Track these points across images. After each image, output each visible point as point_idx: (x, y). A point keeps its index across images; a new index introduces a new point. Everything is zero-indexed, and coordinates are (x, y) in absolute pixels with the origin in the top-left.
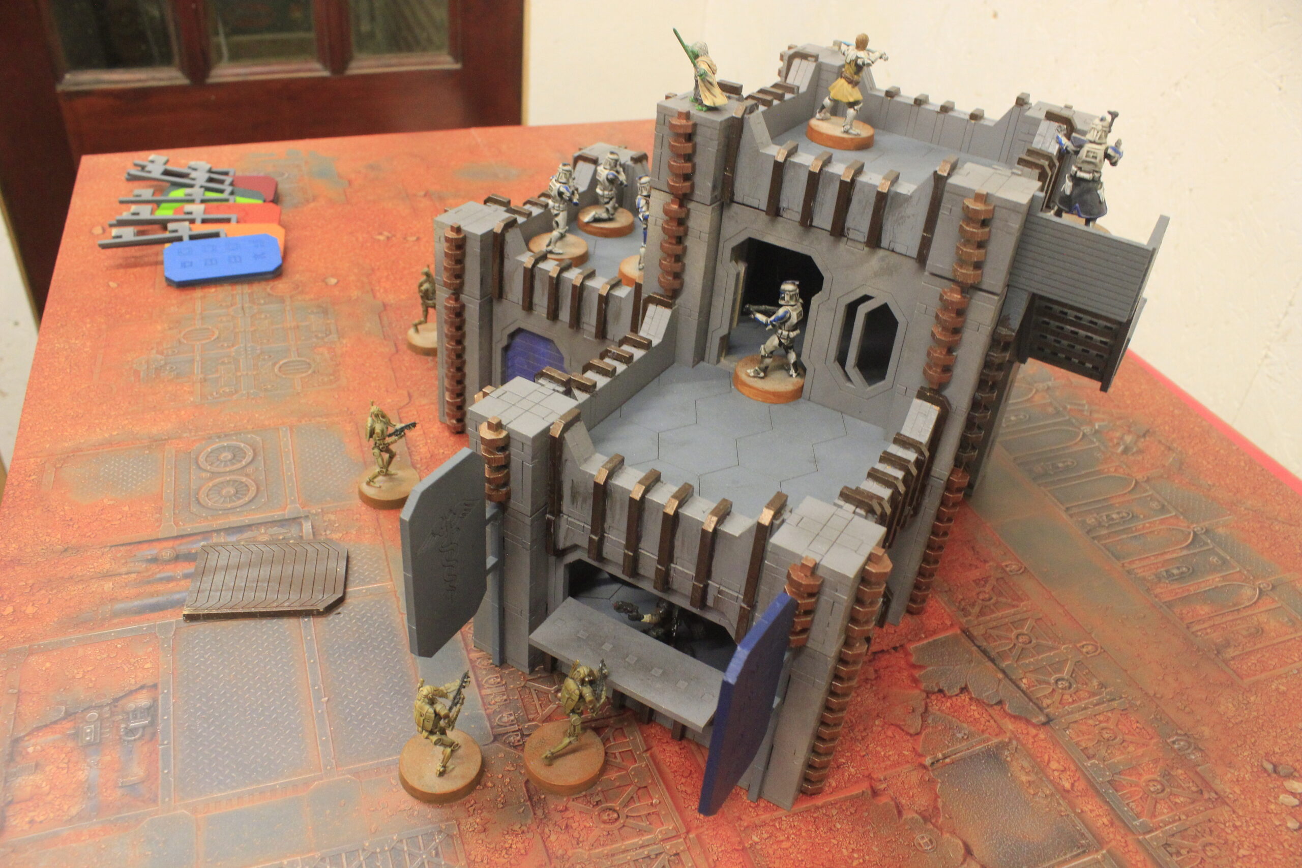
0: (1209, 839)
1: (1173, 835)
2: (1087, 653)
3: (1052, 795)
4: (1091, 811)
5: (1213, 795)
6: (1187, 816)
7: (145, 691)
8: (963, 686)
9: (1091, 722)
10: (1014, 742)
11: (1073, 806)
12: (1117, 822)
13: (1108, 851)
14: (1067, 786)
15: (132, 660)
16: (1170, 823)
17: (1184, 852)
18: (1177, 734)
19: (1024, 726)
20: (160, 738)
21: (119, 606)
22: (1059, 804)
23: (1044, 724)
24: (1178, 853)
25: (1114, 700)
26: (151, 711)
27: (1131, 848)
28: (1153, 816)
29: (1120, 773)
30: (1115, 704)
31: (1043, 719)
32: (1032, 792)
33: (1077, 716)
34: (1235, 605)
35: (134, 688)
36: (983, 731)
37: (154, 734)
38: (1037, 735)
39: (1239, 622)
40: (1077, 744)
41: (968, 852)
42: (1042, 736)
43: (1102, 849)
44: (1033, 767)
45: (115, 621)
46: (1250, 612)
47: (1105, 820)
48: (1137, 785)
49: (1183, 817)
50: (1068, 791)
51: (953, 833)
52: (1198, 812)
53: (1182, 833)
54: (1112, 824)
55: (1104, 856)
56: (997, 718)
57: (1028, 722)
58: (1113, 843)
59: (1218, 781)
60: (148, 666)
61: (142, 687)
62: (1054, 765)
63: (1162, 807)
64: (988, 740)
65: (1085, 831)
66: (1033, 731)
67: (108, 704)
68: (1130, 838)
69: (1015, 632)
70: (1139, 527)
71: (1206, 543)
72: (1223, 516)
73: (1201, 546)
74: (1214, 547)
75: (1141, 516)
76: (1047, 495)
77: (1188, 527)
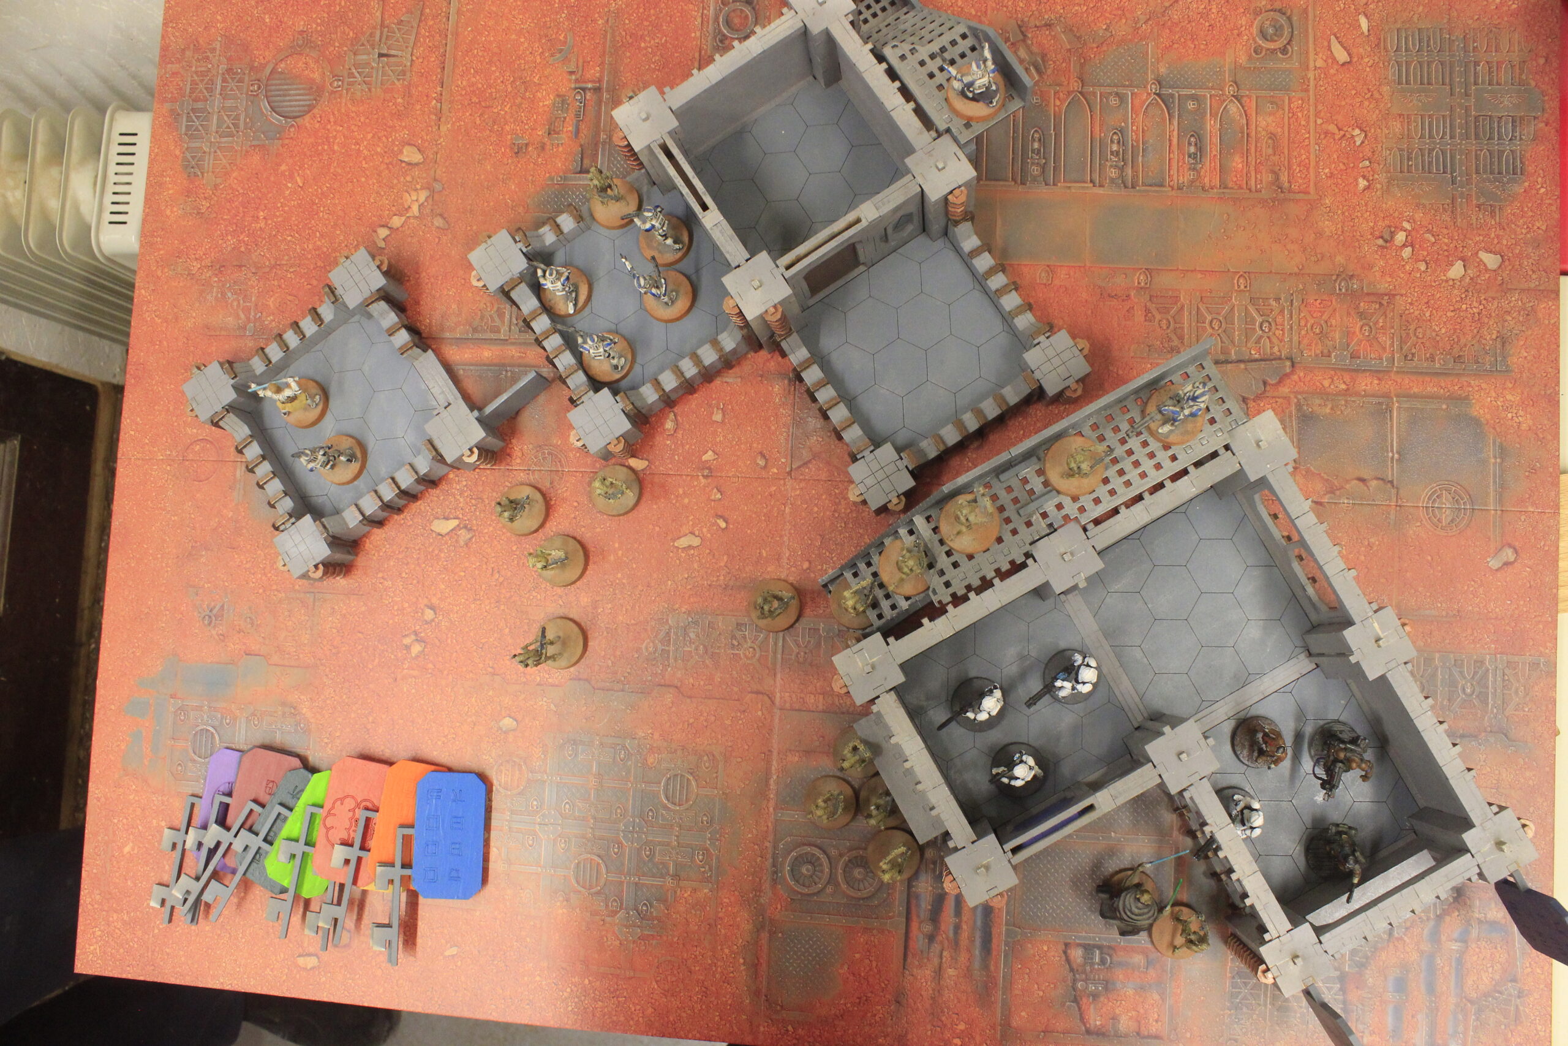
0: (1412, 327)
1: (1401, 348)
2: (1246, 287)
3: (1346, 401)
4: (1366, 385)
5: (1386, 298)
6: (1393, 328)
7: (1069, 951)
8: (1241, 399)
9: (1303, 332)
10: (1300, 397)
11: (1357, 394)
12: (1381, 375)
13: (1397, 396)
14: (1343, 387)
15: (1037, 958)
16: (1393, 342)
17: (1414, 351)
18: (1335, 281)
19: (1288, 381)
20: (1113, 944)
21: (977, 964)
22: (1354, 401)
23: (1293, 366)
24: (1413, 355)
25: (1292, 300)
26: (1088, 948)
27: (1399, 381)
28: (1384, 349)
29: (1348, 345)
30: (1295, 304)
31: (1288, 363)
32: (1339, 412)
33: (1295, 339)
34: (1242, 133)
35: (1064, 958)
36: (1283, 411)
37: (1109, 947)
38: (1300, 378)
39: (1259, 145)
40: (1316, 355)
41: (1362, 480)
42: (1302, 374)
43: (1392, 399)
44: (1322, 398)
45: (992, 968)
46: (1253, 127)
47: (1376, 382)
48: (1361, 341)
49: (1393, 331)
50: (1348, 389)
51: (1347, 481)
52: (1393, 318)
53: (1402, 342)
54: (1379, 379)
55: (1398, 402)
56: (1276, 394)
57: (1287, 375)
58: (1392, 388)
59: (1378, 286)
60: (1045, 948)
61: (1065, 952)
62: (1326, 383)
63: (1382, 339)
64: (1291, 413)
65: (1376, 400)
66: (1295, 377)
67: (1074, 975)
68: (1392, 375)
69: (1207, 325)
70: (1134, 137)
71: (1172, 96)
72: (1147, 52)
73: (1173, 102)
74: (1178, 92)
75: (1123, 124)
76: (1070, 187)
77: (1149, 94)
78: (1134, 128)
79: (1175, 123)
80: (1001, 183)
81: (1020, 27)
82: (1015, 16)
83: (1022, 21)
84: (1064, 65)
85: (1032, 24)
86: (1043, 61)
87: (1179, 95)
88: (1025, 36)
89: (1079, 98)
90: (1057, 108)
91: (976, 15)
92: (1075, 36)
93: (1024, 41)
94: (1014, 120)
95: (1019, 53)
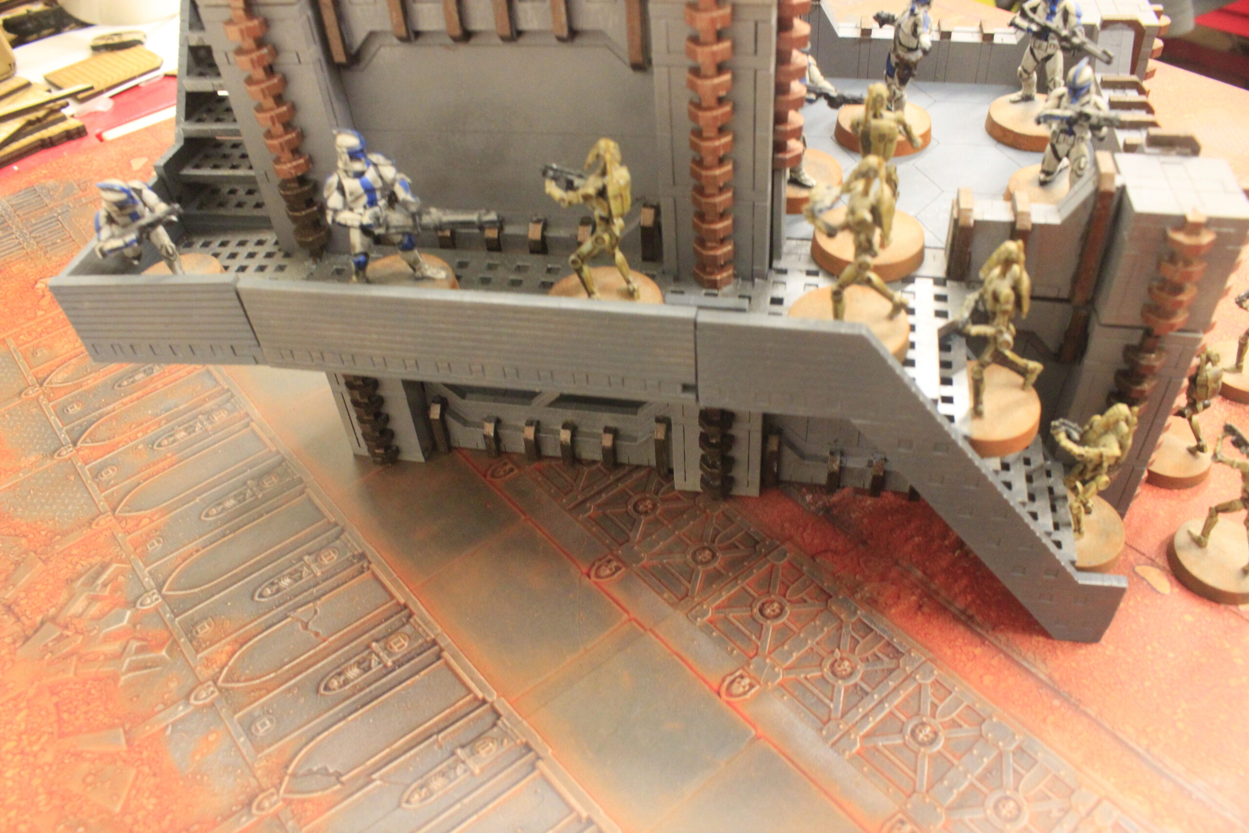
70: (153, 428)
71: (67, 432)
72: (9, 487)
73: (80, 425)
74: (60, 430)
75: (141, 447)
76: (271, 439)
77: (78, 451)
78: (139, 435)
79: (110, 408)
80: (317, 501)
81: (27, 639)
82: (7, 657)
83: (14, 642)
84: (74, 552)
85: (17, 628)
86: (80, 576)
87: (64, 425)
88: (42, 623)
89: (125, 505)
90: (155, 518)
91: (28, 707)
92: (15, 570)
93: (53, 619)
94: (204, 548)
95: (80, 610)
